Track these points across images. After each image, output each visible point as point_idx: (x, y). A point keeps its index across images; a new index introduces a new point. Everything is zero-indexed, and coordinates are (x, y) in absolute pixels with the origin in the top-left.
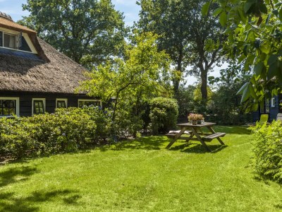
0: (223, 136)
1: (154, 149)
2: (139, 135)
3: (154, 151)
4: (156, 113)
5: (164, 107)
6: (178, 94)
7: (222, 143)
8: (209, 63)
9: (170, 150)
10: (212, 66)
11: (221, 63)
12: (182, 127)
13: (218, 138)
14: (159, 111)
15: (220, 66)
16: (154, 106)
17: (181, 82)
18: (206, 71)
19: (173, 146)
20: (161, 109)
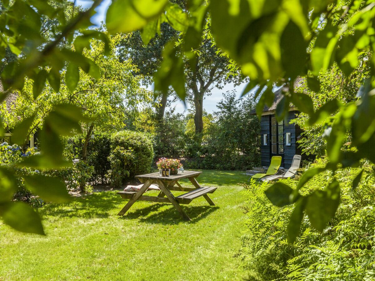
0: (212, 192)
1: (99, 216)
2: (89, 189)
3: (97, 220)
4: (118, 155)
5: (132, 146)
6: (161, 126)
7: (211, 203)
8: (206, 83)
9: (124, 218)
10: (209, 88)
11: (222, 84)
12: (145, 179)
13: (205, 196)
14: (124, 152)
15: (220, 88)
16: (117, 143)
17: (167, 109)
18: (202, 94)
19: (132, 210)
20: (126, 148)
